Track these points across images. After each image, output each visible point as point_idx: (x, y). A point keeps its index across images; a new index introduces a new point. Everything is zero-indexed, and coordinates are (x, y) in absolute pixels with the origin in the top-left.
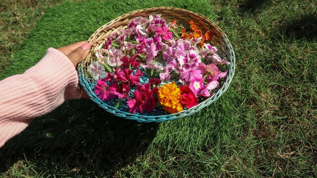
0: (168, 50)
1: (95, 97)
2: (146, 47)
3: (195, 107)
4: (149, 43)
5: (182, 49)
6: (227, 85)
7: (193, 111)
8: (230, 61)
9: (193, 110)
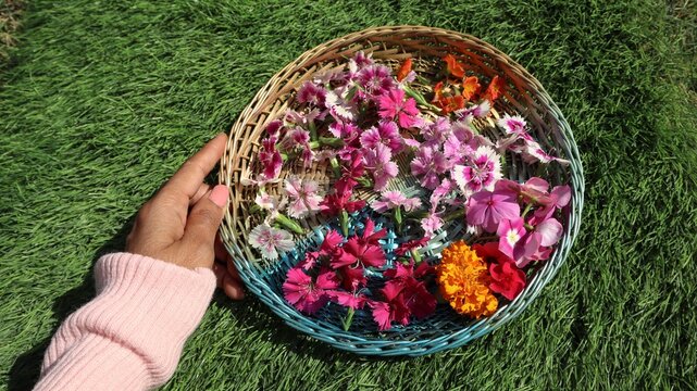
0: (422, 155)
1: (296, 319)
2: (366, 154)
3: (524, 294)
4: (372, 141)
5: (454, 148)
6: (576, 220)
7: (523, 304)
8: (569, 158)
9: (521, 303)
